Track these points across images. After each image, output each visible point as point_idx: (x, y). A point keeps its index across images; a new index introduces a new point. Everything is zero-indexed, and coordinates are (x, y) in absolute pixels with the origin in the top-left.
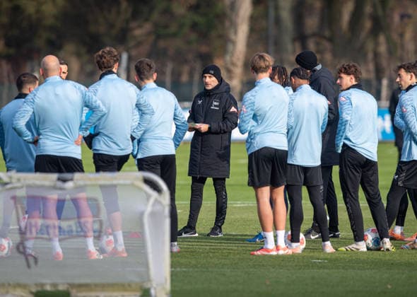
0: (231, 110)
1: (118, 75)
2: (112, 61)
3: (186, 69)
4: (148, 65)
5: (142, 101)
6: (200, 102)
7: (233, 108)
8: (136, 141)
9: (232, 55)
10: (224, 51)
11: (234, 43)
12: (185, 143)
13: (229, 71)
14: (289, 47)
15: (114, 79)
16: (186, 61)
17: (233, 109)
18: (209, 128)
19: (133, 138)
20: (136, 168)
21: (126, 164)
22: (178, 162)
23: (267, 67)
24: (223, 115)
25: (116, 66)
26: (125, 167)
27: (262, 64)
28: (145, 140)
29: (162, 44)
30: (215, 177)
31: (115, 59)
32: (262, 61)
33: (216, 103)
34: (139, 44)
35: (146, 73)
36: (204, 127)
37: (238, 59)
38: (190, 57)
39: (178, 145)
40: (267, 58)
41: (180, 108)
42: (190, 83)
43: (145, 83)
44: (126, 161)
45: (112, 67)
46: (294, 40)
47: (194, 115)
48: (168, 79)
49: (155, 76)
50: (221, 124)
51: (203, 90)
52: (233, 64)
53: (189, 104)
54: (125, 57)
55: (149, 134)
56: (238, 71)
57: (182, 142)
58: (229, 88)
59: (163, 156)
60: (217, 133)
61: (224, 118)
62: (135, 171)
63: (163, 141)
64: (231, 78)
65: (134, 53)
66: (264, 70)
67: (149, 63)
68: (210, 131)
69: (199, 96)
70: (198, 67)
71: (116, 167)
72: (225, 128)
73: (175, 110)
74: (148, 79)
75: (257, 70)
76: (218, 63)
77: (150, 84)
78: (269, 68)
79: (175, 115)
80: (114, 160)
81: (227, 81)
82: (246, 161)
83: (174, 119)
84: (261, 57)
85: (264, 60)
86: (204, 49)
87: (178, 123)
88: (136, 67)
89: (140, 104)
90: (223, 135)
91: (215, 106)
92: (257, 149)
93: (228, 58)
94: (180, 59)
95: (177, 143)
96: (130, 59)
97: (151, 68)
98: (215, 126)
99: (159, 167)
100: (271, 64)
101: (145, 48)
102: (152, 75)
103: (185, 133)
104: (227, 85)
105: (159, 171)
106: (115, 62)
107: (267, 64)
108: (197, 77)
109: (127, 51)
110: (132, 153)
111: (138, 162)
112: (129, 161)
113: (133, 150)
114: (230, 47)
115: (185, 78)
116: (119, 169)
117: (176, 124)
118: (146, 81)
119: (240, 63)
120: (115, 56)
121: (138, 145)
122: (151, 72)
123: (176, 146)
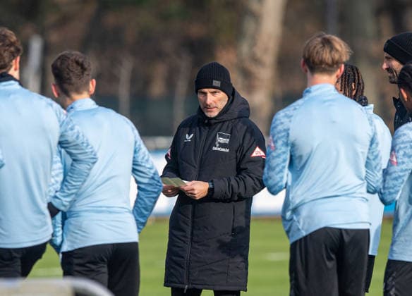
0: (254, 155)
1: (22, 83)
2: (6, 54)
3: (160, 71)
4: (77, 63)
5: (70, 136)
6: (189, 137)
7: (258, 149)
8: (59, 217)
9: (254, 43)
10: (237, 33)
11: (257, 18)
12: (159, 218)
13: (247, 74)
14: (369, 25)
15: (15, 92)
16: (159, 55)
17: (258, 152)
18: (211, 190)
19: (53, 211)
20: (60, 271)
21: (39, 262)
22: (143, 259)
23: (335, 64)
24: (238, 164)
25: (16, 63)
26: (37, 269)
27: (327, 56)
28: (77, 214)
29: (111, 19)
30: (218, 288)
31: (12, 49)
32: (327, 50)
33: (222, 140)
34: (64, 20)
35: (74, 80)
36: (199, 188)
37: (266, 50)
38: (168, 45)
39: (144, 224)
40: (338, 47)
41: (144, 149)
42: (169, 98)
43: (73, 100)
44: (40, 257)
45: (6, 66)
46: (378, 12)
47: (177, 164)
48: (124, 92)
49: (92, 86)
50: (233, 182)
51: (195, 113)
52: (256, 60)
53: (165, 142)
54: (36, 46)
55: (85, 201)
56: (266, 74)
57: (151, 217)
58: (248, 109)
59: (113, 245)
60: (225, 200)
61: (239, 170)
62: (57, 276)
63: (112, 216)
64: (250, 88)
65: (54, 37)
66: (328, 68)
67: (81, 60)
68: (210, 197)
69: (187, 125)
70: (185, 66)
71: (19, 269)
72: (242, 190)
73: (135, 152)
74: (78, 91)
75: (314, 65)
76: (225, 59)
77: (84, 102)
78: (339, 67)
79: (135, 163)
80: (15, 254)
81: (243, 95)
82: (285, 257)
83: (134, 170)
84: (327, 42)
85: (332, 48)
86: (196, 30)
87: (140, 179)
88: (55, 68)
89: (68, 143)
90: (237, 204)
91: (222, 145)
92: (304, 233)
93: (245, 48)
94: (148, 50)
95: (142, 220)
96: (46, 50)
97: (83, 69)
98: (221, 186)
99: (105, 270)
100: (345, 59)
101: (78, 28)
102: (87, 84)
103: (156, 199)
104: (245, 102)
105: (106, 277)
106: (13, 56)
107: (337, 57)
108: (182, 87)
109: (42, 33)
110: (51, 242)
111: (63, 259)
112: (44, 256)
113: (53, 235)
114: (249, 25)
115: (157, 89)
116: (25, 272)
117: (137, 182)
118: (75, 96)
119: (269, 58)
120: (12, 44)
121: (63, 224)
122: (85, 77)
123: (141, 225)
